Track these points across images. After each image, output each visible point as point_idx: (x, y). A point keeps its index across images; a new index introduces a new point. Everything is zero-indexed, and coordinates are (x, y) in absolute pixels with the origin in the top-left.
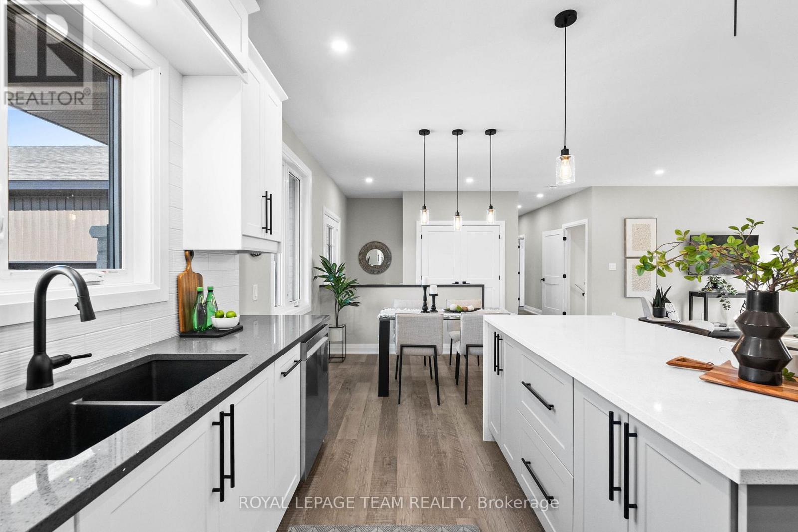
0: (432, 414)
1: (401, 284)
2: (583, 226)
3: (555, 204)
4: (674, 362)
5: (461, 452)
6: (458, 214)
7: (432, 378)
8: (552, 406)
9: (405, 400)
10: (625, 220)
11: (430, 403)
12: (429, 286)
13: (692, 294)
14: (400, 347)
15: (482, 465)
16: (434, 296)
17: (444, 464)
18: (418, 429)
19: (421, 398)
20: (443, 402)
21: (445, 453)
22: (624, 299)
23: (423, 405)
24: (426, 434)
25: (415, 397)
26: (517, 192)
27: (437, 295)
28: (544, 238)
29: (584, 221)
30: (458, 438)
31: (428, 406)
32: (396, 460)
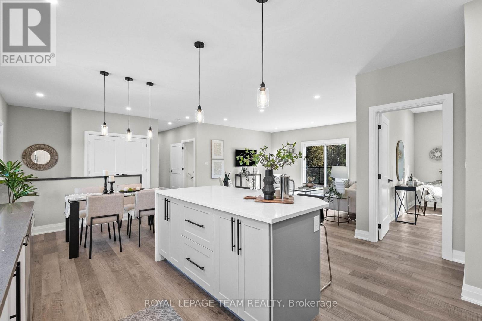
0: (118, 258)
1: (70, 177)
2: (192, 142)
3: (177, 129)
4: (246, 198)
5: (145, 271)
6: (129, 130)
7: (110, 238)
8: (203, 226)
9: (94, 255)
10: (211, 140)
11: (114, 252)
12: (108, 177)
13: (236, 175)
14: (90, 220)
15: (159, 273)
16: (112, 183)
17: (136, 280)
18: (111, 269)
19: (106, 251)
20: (124, 249)
21: (135, 275)
22: (211, 179)
23: (110, 254)
24: (118, 269)
25: (101, 251)
26: (158, 119)
27: (114, 182)
28: (171, 148)
29: (193, 140)
30: (140, 265)
31: (113, 254)
32: (102, 290)
